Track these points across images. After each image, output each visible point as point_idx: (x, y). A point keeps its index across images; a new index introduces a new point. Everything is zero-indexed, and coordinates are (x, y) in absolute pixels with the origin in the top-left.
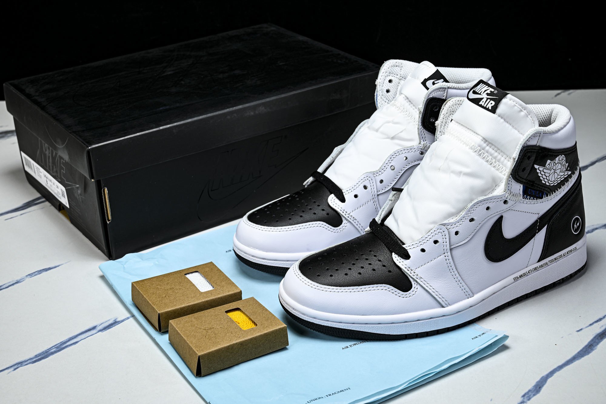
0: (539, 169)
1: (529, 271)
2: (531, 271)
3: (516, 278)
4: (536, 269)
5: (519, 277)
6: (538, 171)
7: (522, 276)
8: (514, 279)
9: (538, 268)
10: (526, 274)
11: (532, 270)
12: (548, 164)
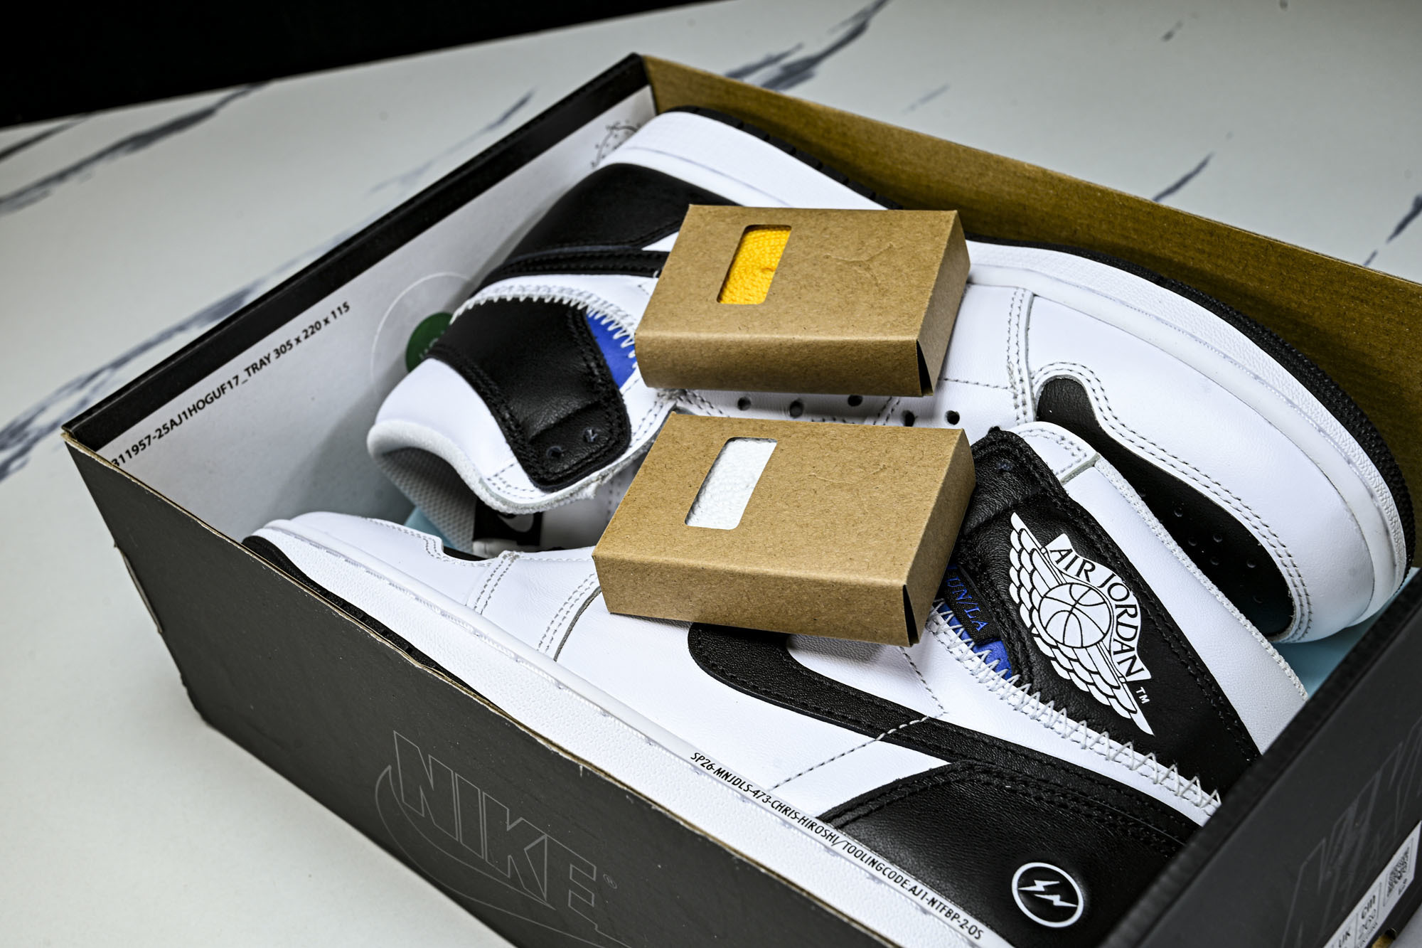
0: (1019, 534)
1: (758, 791)
2: (765, 798)
3: (705, 761)
4: (786, 810)
5: (716, 768)
6: (1014, 536)
7: (727, 775)
8: (698, 756)
9: (793, 815)
10: (744, 787)
11: (772, 800)
12: (1060, 551)
